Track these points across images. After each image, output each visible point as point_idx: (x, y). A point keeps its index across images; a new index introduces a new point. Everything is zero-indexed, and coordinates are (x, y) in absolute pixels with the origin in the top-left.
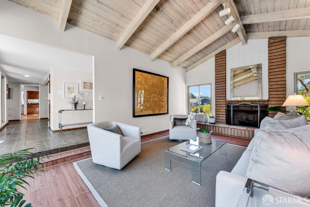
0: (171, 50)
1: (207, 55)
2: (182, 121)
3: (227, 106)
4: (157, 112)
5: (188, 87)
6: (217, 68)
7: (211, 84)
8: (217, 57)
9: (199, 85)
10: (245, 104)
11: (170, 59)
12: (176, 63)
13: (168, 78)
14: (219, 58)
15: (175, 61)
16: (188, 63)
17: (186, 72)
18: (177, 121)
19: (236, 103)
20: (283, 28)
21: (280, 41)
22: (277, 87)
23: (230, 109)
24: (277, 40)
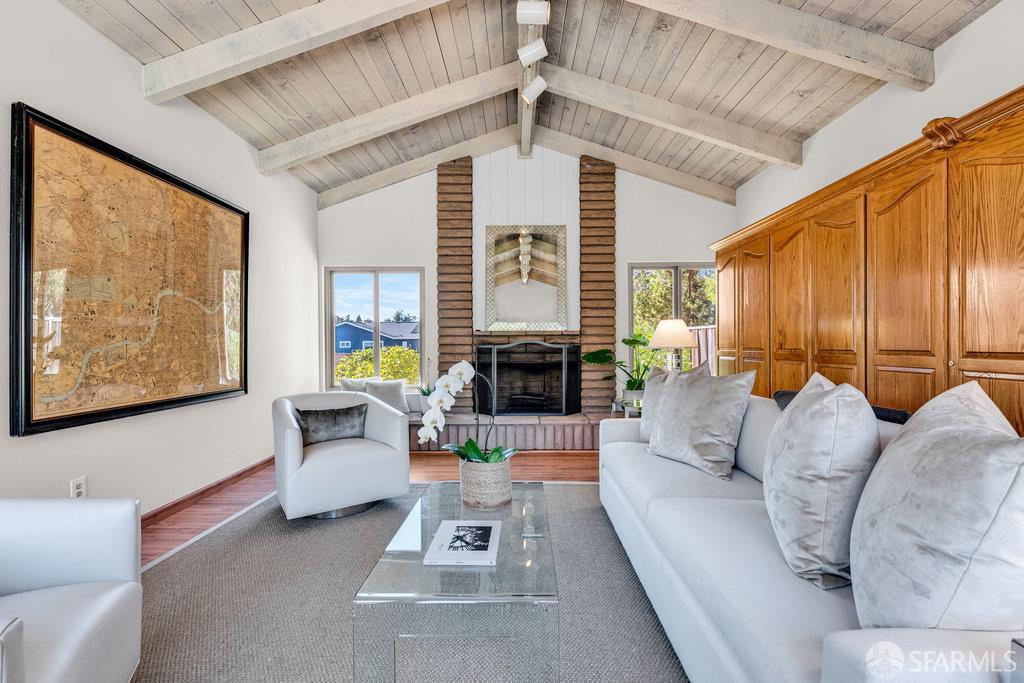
0: (274, 83)
1: (409, 158)
2: (340, 419)
3: (478, 349)
4: (186, 389)
5: (330, 272)
6: (443, 213)
7: (421, 270)
8: (445, 175)
9: (375, 271)
10: (526, 345)
11: (260, 128)
12: (284, 152)
13: (246, 217)
14: (450, 180)
15: (283, 147)
16: (332, 170)
17: (321, 206)
18: (312, 424)
19: (502, 339)
20: (611, 139)
21: (604, 174)
22: (598, 297)
23: (488, 360)
24: (598, 169)
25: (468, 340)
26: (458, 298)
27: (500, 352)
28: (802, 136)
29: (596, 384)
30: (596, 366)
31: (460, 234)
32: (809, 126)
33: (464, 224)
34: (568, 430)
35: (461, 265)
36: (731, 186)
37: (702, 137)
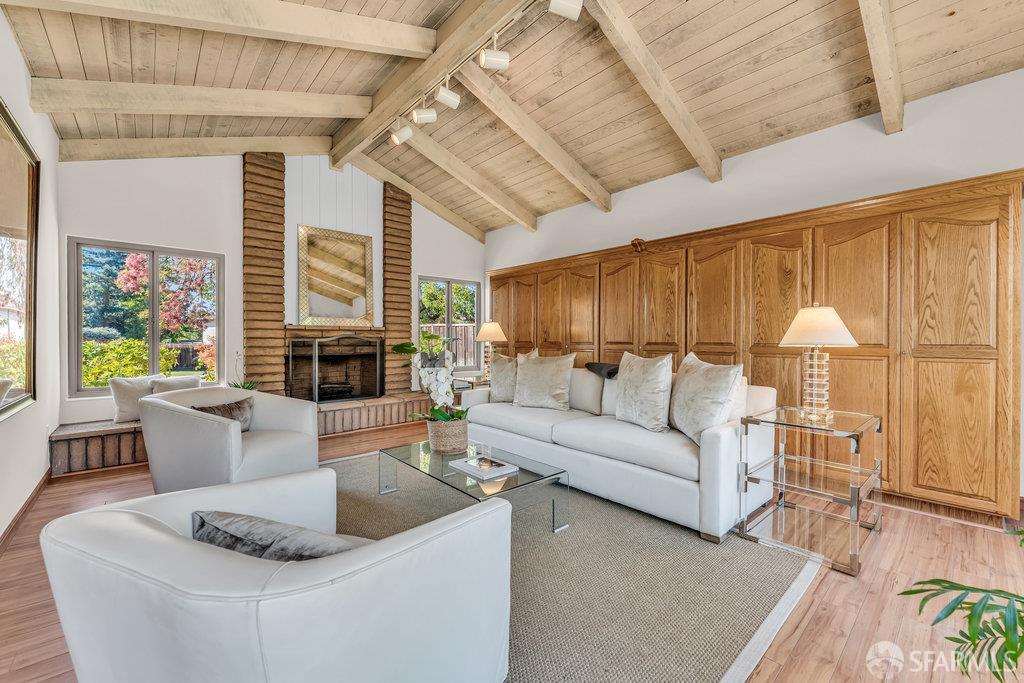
1: (208, 134)
3: (292, 343)
5: (77, 244)
9: (154, 251)
10: (341, 339)
13: (37, 166)
14: (262, 171)
17: (65, 157)
20: (411, 176)
21: (403, 201)
22: (399, 300)
23: (309, 353)
24: (399, 196)
25: (281, 334)
26: (269, 291)
27: (321, 346)
28: (539, 213)
29: (397, 371)
30: (398, 356)
31: (271, 227)
32: (545, 210)
33: (276, 219)
34: (387, 409)
35: (272, 259)
36: (484, 230)
37: (488, 199)
